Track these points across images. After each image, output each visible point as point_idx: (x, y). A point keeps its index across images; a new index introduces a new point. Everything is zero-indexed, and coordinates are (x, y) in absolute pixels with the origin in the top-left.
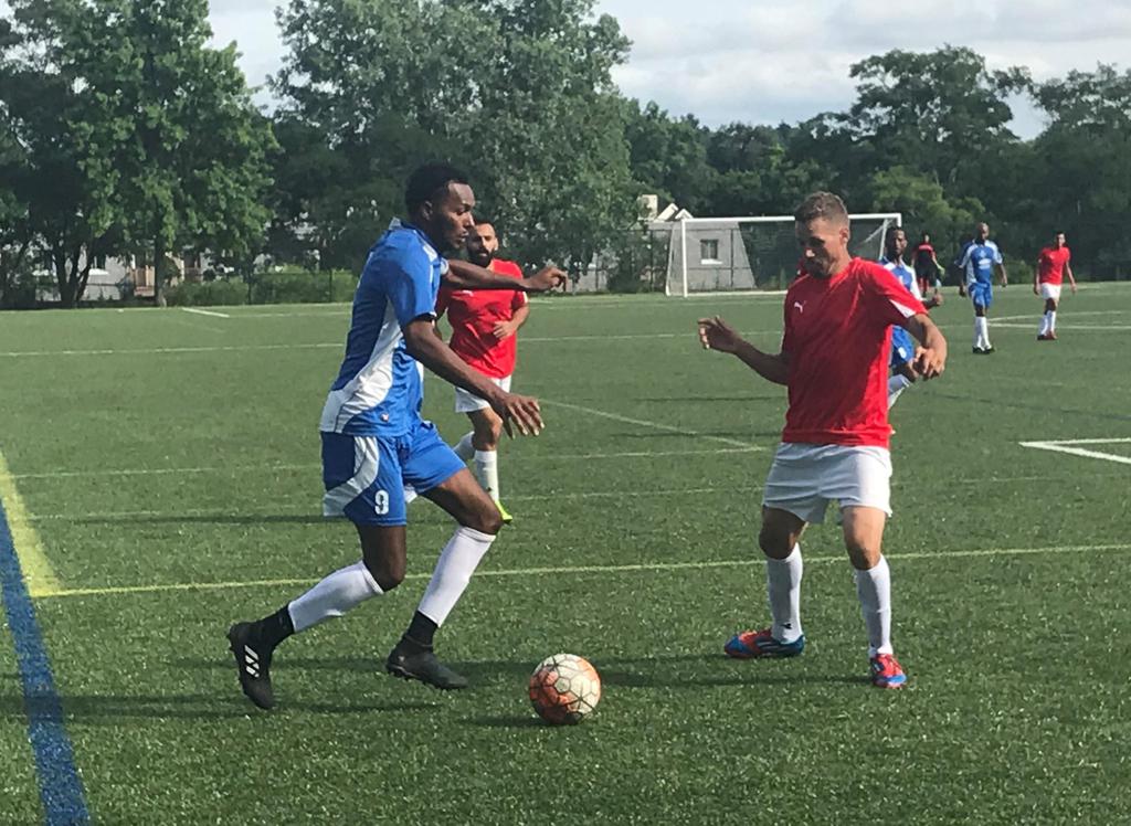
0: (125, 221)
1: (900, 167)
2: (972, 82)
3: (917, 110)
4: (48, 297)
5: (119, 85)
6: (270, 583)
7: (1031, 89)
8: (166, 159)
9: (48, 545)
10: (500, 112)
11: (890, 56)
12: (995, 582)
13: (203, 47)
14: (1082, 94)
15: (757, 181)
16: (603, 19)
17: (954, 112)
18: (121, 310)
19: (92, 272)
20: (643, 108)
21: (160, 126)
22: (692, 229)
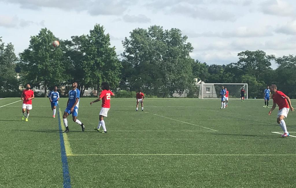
0: (92, 81)
1: (248, 74)
2: (263, 57)
3: (251, 63)
5: (92, 54)
7: (275, 59)
8: (100, 69)
9: (71, 145)
10: (166, 61)
11: (246, 52)
13: (108, 47)
14: (286, 61)
15: (218, 76)
16: (188, 43)
17: (259, 63)
18: (90, 98)
19: (85, 90)
20: (195, 61)
21: (99, 62)
22: (204, 85)
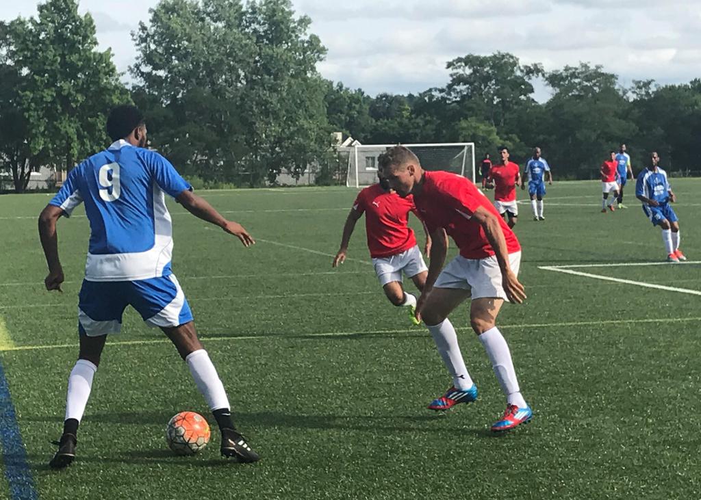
0: (50, 146)
1: (474, 118)
2: (512, 71)
3: (483, 87)
4: (9, 188)
5: (46, 71)
6: (130, 343)
7: (543, 75)
8: (73, 112)
10: (256, 87)
11: (468, 57)
12: (525, 342)
13: (93, 51)
14: (571, 79)
15: (395, 125)
16: (311, 37)
17: (502, 88)
18: (48, 194)
19: (32, 174)
20: (335, 85)
21: (69, 94)
22: (361, 151)
